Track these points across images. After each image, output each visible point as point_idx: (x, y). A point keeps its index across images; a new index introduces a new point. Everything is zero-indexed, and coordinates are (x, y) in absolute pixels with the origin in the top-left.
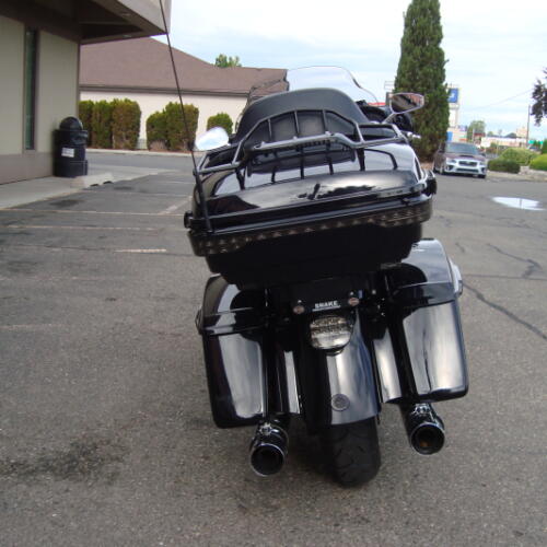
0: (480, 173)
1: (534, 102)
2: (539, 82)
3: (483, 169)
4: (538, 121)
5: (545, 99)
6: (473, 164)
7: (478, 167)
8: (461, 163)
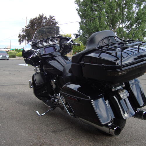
0: (8, 58)
1: (19, 39)
2: (20, 33)
3: (8, 57)
4: (20, 43)
5: (22, 38)
6: (5, 56)
7: (7, 57)
8: (2, 56)
